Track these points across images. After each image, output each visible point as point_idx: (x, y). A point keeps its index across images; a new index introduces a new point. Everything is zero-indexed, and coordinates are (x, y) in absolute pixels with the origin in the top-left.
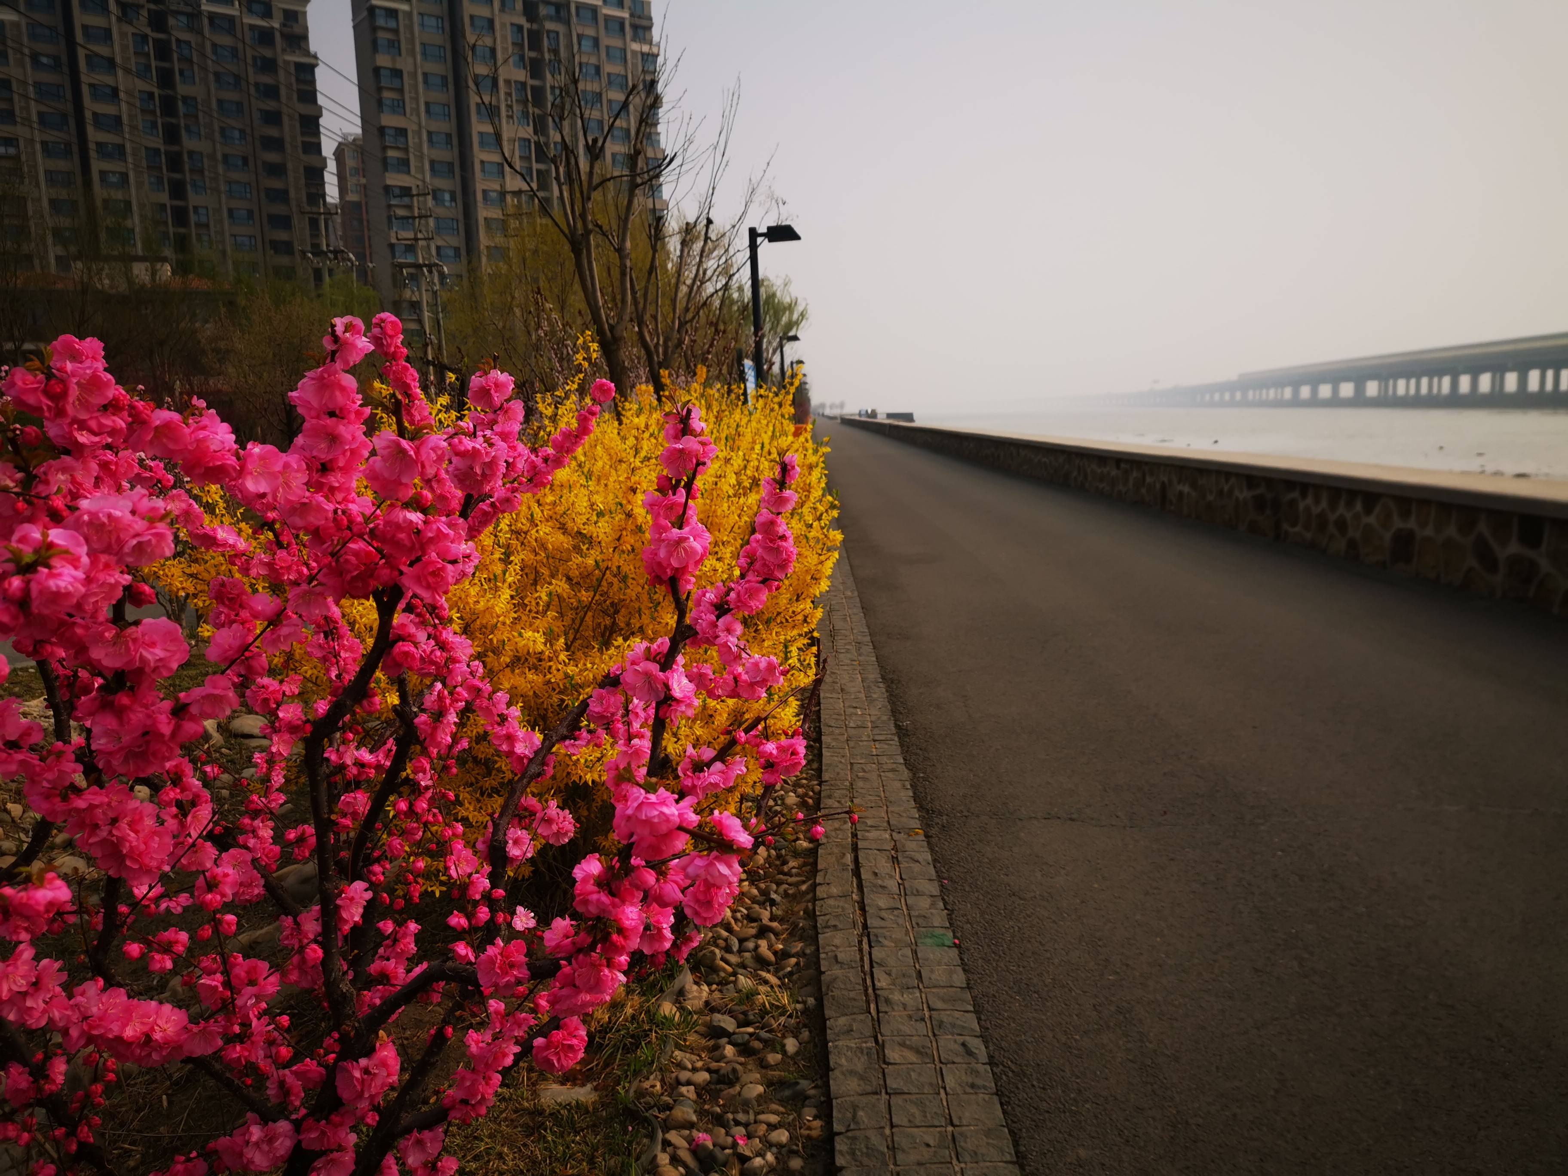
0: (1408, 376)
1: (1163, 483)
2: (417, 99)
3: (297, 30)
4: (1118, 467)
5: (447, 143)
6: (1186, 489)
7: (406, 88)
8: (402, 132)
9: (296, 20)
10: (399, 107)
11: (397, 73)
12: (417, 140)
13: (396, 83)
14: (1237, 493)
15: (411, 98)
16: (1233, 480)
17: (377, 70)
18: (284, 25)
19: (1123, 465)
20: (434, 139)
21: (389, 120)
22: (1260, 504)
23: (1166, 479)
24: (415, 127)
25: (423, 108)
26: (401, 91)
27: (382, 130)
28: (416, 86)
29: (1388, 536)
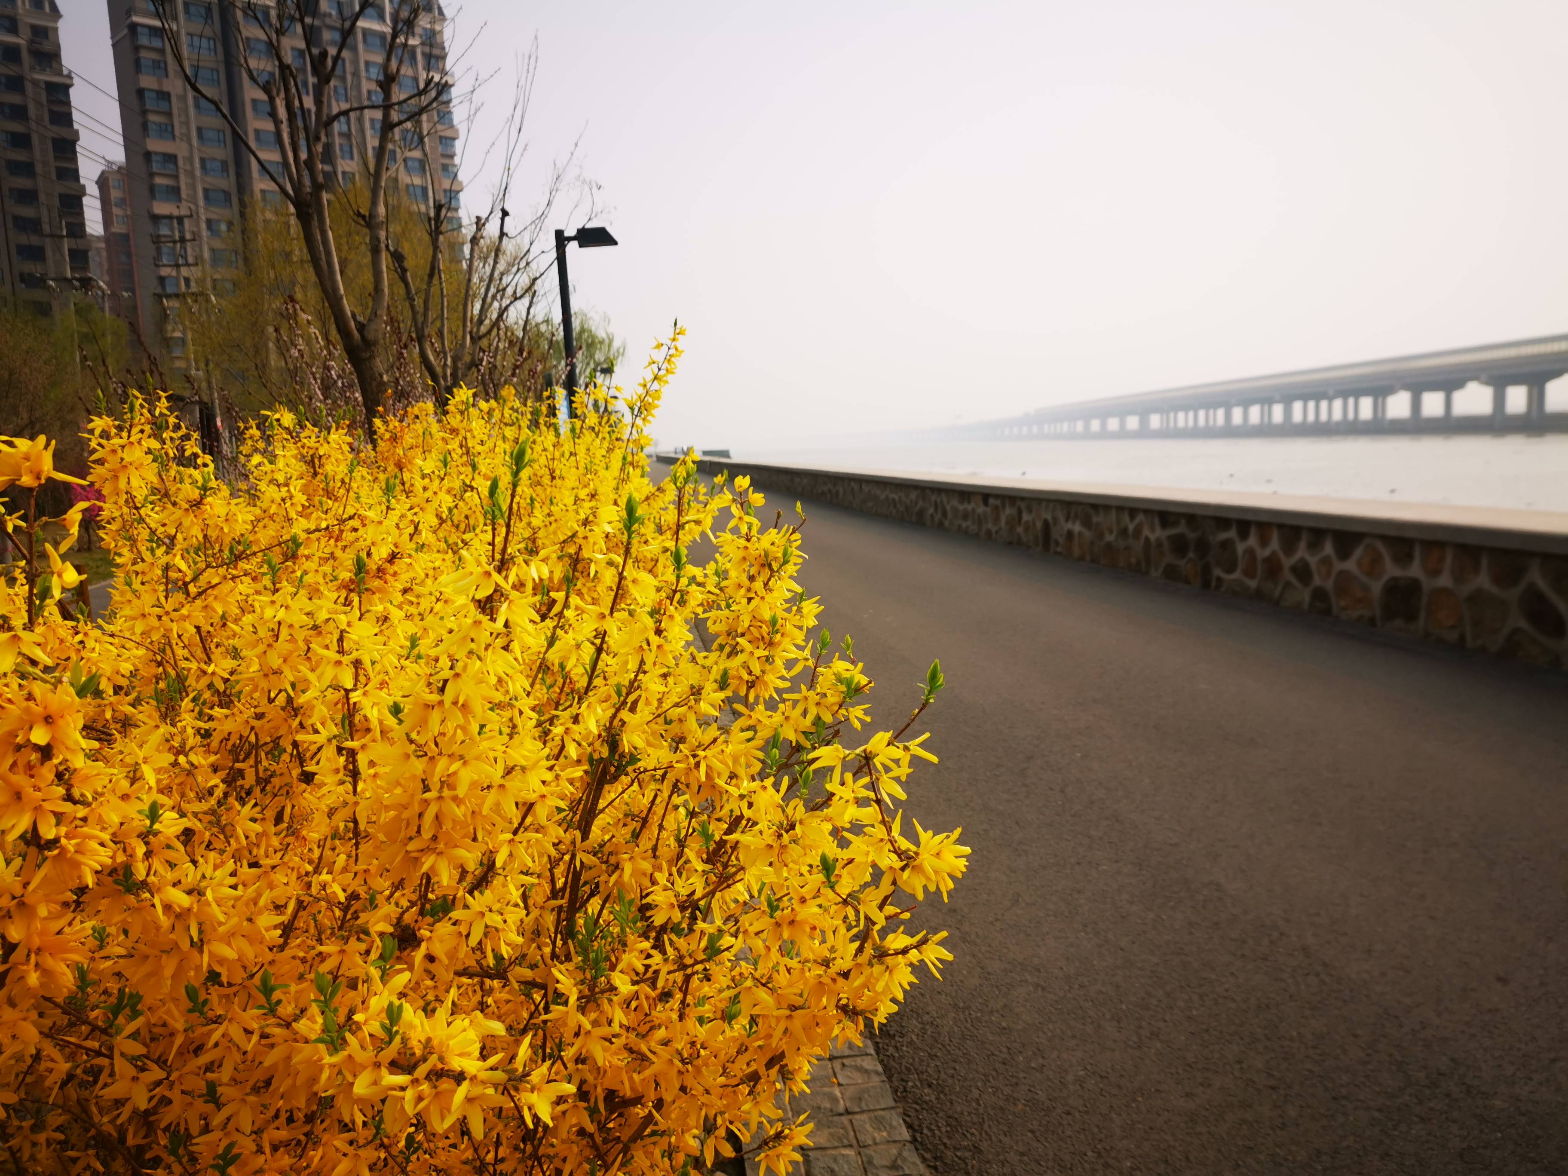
0: (1186, 408)
1: (1046, 522)
2: (187, 123)
3: (46, 47)
4: (986, 503)
5: (223, 171)
6: (1077, 528)
7: (175, 111)
8: (172, 158)
9: (46, 36)
10: (168, 131)
11: (164, 96)
12: (188, 167)
13: (164, 106)
14: (1146, 532)
15: (181, 123)
16: (1141, 517)
17: (141, 92)
18: (32, 42)
19: (991, 501)
20: (208, 166)
21: (155, 145)
22: (1179, 545)
23: (1049, 518)
24: (186, 153)
25: (194, 133)
26: (169, 114)
27: (148, 155)
28: (186, 111)
29: (1377, 587)
